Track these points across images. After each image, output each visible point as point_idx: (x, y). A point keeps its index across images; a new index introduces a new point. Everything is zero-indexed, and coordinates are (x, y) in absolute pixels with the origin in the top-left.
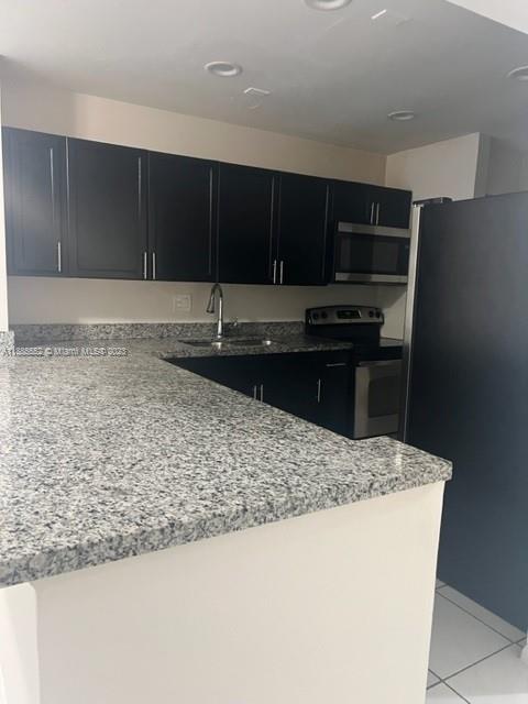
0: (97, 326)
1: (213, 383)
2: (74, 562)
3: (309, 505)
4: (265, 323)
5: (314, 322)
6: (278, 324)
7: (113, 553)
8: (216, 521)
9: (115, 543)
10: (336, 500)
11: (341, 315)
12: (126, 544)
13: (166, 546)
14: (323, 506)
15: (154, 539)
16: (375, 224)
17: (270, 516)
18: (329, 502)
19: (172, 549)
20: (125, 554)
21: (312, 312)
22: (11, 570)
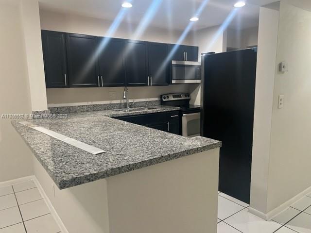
0: (79, 106)
1: (134, 124)
2: (118, 172)
3: (180, 155)
4: (145, 102)
5: (164, 100)
6: (150, 102)
7: (128, 169)
8: (154, 160)
9: (128, 166)
10: (187, 153)
11: (174, 97)
12: (131, 167)
13: (141, 167)
14: (184, 155)
15: (138, 165)
16: (185, 60)
17: (169, 158)
18: (186, 154)
19: (143, 168)
20: (131, 170)
21: (163, 96)
22: (102, 174)
